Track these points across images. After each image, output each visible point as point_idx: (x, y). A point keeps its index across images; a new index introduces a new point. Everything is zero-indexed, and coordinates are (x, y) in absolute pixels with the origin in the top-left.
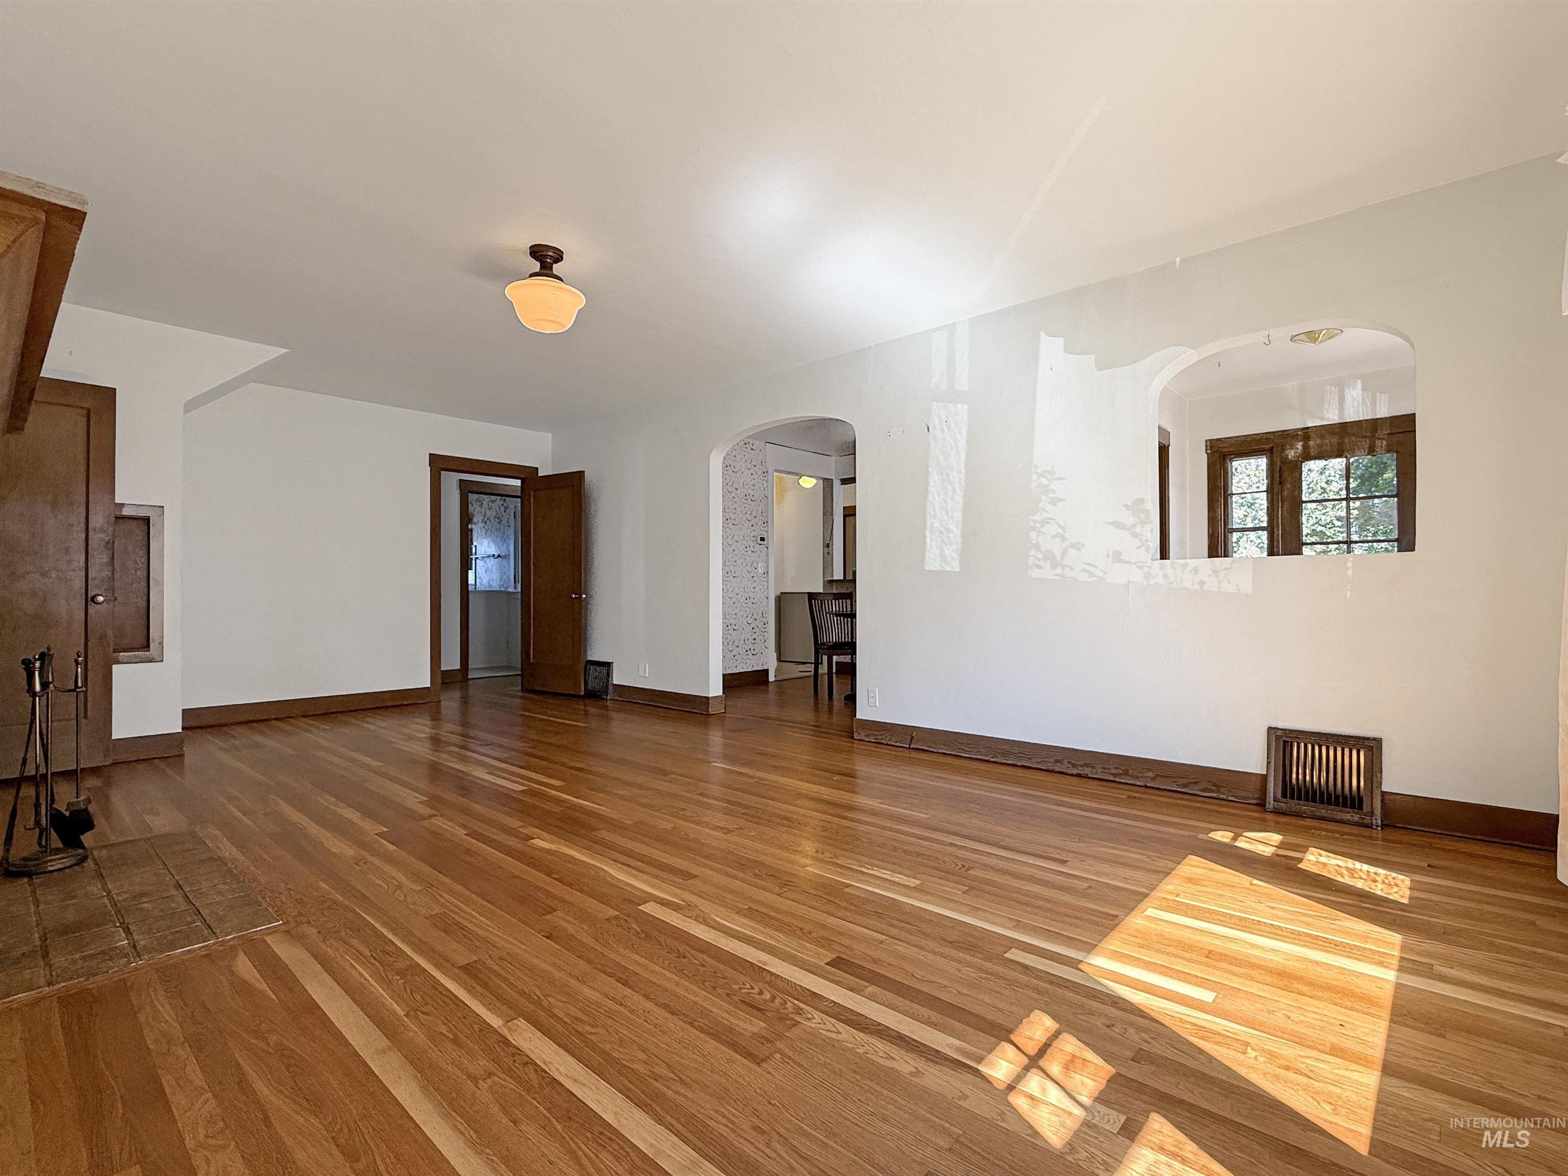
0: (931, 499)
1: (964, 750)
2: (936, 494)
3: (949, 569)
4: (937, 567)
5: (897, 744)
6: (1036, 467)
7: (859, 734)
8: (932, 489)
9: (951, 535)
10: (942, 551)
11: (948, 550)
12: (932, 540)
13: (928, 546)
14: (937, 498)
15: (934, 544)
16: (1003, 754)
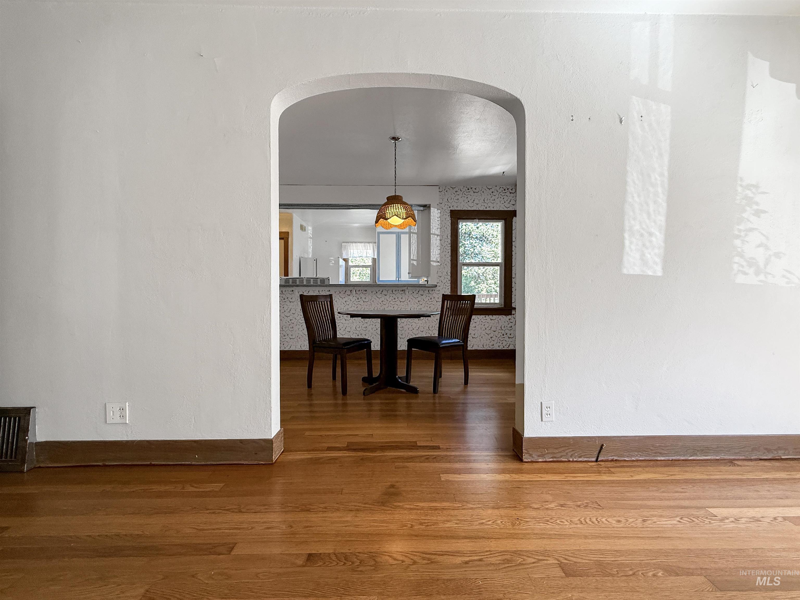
0: (630, 200)
1: (660, 453)
2: (635, 195)
3: (650, 273)
4: (637, 270)
5: (580, 459)
6: (741, 179)
7: (531, 455)
8: (631, 188)
9: (654, 239)
10: (643, 255)
11: (650, 254)
12: (631, 243)
13: (627, 249)
14: (636, 199)
15: (633, 247)
16: (703, 450)
